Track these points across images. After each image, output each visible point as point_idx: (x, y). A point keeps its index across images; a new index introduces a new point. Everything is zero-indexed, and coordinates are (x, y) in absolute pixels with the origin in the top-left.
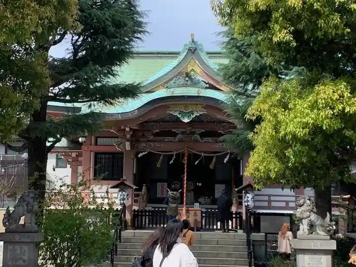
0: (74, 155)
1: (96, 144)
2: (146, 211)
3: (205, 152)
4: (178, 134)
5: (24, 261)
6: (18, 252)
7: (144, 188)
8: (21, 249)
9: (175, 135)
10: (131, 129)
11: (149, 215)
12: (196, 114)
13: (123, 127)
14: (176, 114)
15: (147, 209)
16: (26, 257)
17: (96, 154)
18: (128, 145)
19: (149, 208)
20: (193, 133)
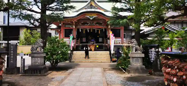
0: (59, 31)
1: (65, 27)
2: (80, 46)
3: (97, 28)
4: (89, 23)
5: (39, 63)
6: (37, 60)
7: (79, 39)
8: (37, 59)
9: (88, 24)
10: (75, 22)
11: (81, 47)
12: (94, 17)
13: (72, 21)
14: (88, 17)
15: (80, 45)
16: (39, 62)
17: (65, 30)
18: (74, 26)
19: (81, 45)
20: (93, 23)
